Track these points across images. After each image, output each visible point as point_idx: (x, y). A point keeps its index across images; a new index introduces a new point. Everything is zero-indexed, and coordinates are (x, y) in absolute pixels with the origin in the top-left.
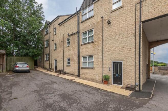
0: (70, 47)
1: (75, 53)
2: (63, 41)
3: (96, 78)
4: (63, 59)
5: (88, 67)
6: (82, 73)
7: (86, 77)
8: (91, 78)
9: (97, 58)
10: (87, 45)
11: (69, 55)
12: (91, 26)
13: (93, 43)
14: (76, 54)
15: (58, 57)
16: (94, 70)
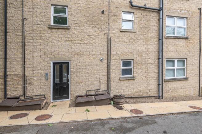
0: (134, 34)
1: (149, 50)
2: (106, 9)
3: (190, 93)
4: (105, 62)
5: (176, 77)
6: (166, 90)
7: (176, 94)
8: (183, 95)
9: (192, 63)
10: (177, 40)
11: (131, 53)
12: (183, 11)
13: (186, 40)
14: (153, 53)
15: (78, 54)
16: (188, 81)
